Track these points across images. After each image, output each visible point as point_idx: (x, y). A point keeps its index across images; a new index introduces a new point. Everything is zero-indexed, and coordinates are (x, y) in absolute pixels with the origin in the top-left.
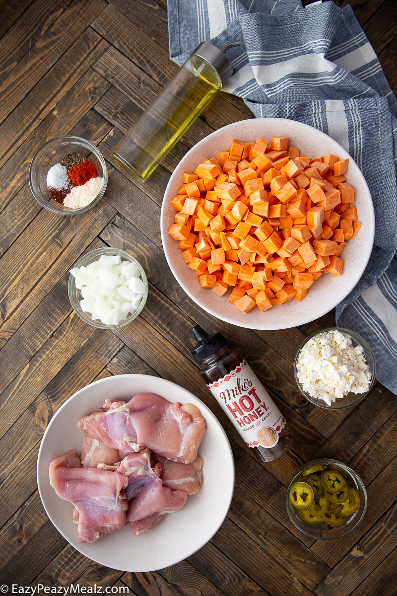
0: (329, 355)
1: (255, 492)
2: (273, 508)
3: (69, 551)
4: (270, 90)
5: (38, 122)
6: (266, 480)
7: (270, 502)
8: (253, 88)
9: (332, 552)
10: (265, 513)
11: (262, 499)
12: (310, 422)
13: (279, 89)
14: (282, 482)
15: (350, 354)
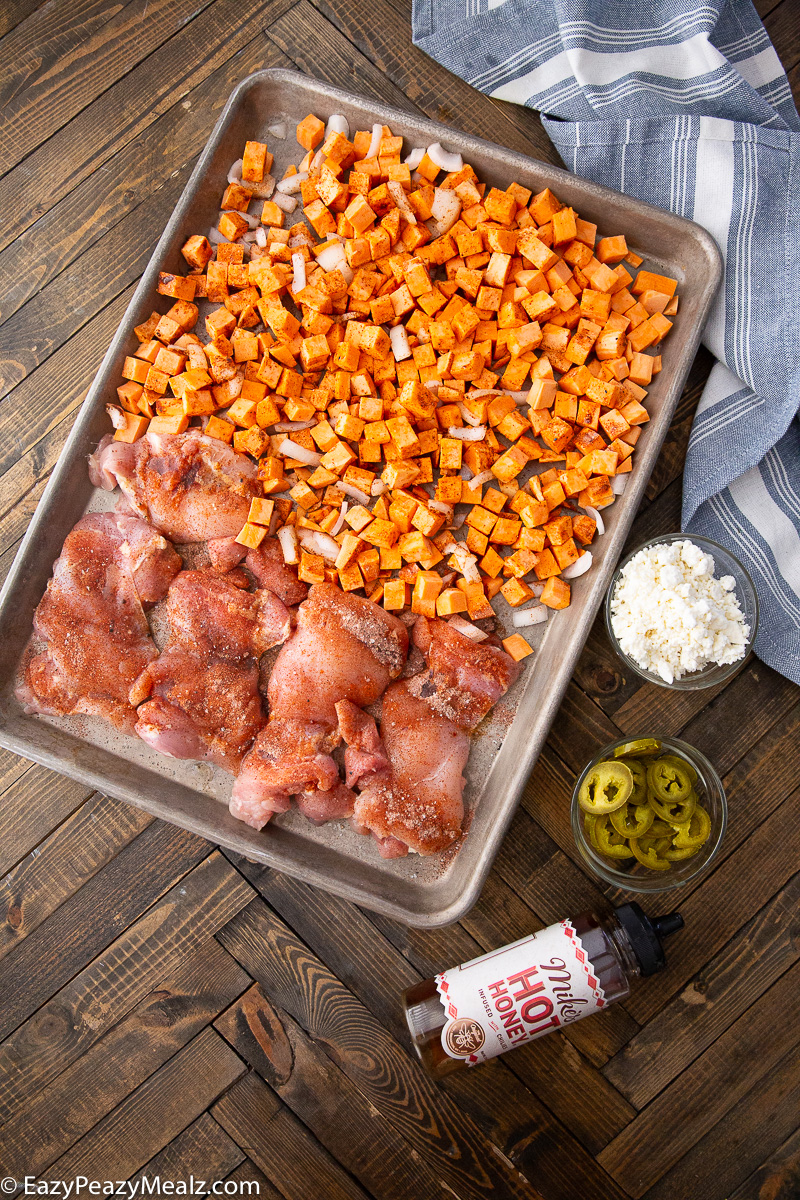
0: (674, 581)
1: (504, 861)
2: (535, 894)
3: (112, 958)
4: (599, 97)
5: (151, 118)
6: (527, 836)
7: (530, 883)
8: (565, 95)
9: (645, 991)
10: (519, 903)
11: (516, 874)
12: (619, 725)
13: (616, 96)
14: (557, 841)
15: (712, 588)
